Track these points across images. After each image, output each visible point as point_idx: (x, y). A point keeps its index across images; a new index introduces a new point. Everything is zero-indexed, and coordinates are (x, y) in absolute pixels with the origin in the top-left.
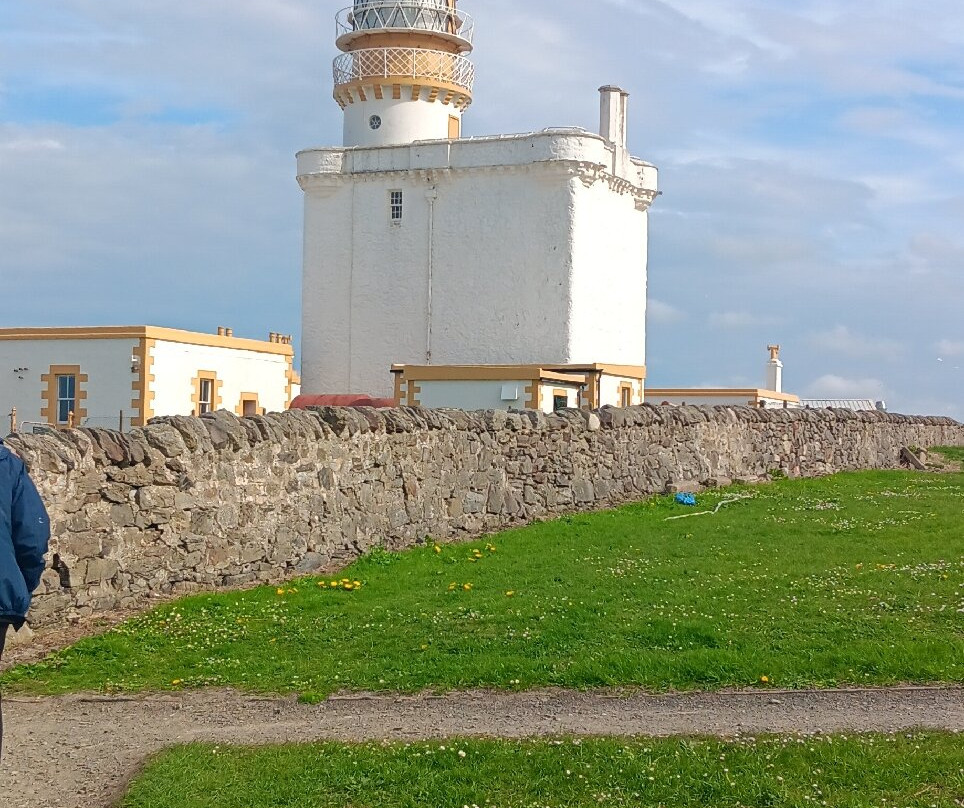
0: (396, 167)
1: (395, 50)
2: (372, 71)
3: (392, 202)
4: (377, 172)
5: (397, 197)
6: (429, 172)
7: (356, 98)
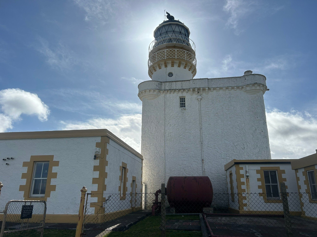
0: (184, 88)
1: (180, 50)
2: (171, 56)
3: (181, 102)
4: (175, 90)
5: (183, 99)
6: (199, 89)
7: (163, 66)
